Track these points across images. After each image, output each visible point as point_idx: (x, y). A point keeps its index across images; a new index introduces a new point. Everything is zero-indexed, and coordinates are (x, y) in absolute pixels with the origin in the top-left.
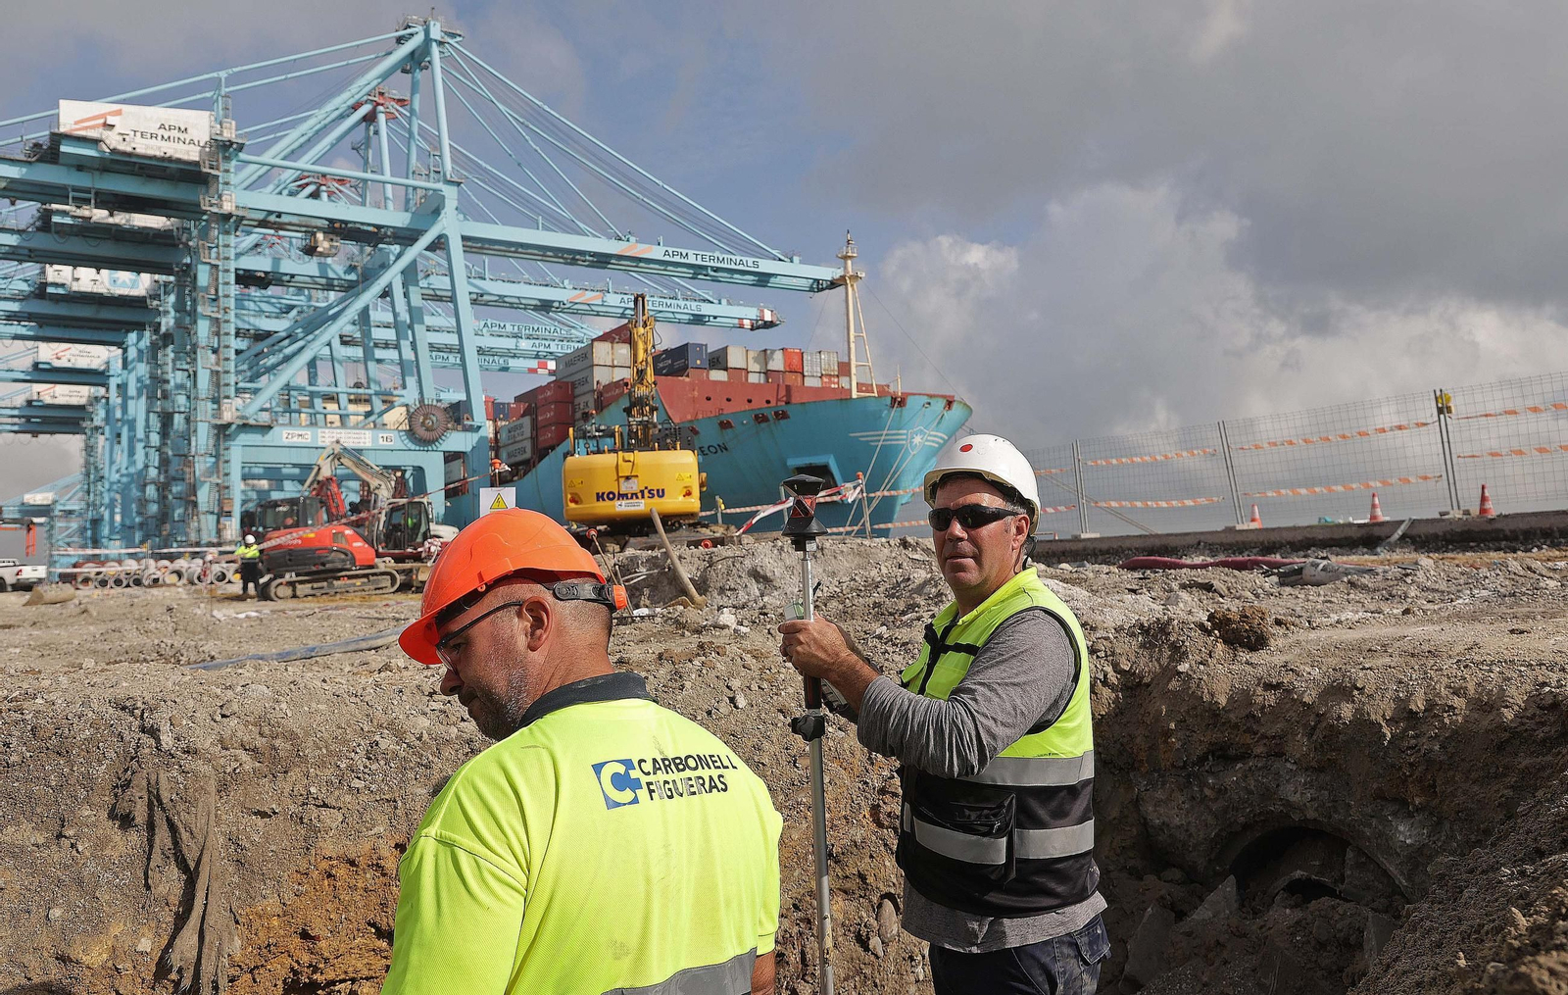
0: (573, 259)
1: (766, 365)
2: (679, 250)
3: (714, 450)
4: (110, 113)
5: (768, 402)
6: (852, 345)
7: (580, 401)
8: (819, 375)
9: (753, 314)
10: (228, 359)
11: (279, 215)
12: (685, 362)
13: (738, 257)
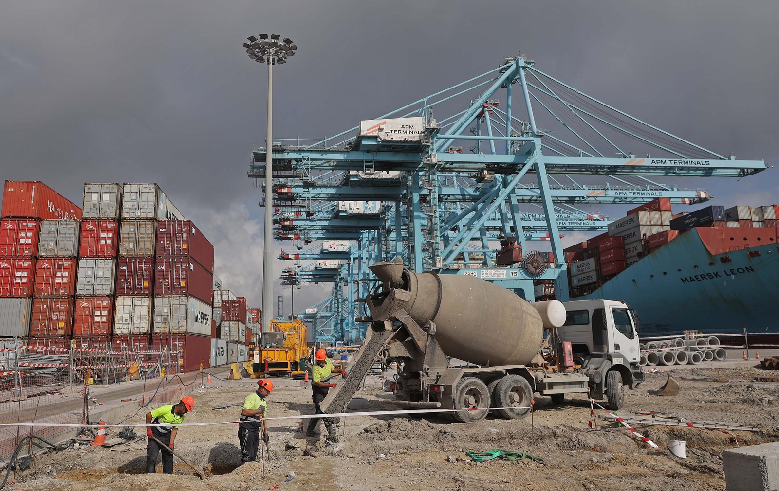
0: (597, 171)
1: (762, 216)
2: (661, 160)
3: (742, 271)
4: (381, 124)
7: (630, 247)
9: (693, 194)
10: (437, 236)
11: (452, 163)
12: (710, 218)
13: (695, 160)
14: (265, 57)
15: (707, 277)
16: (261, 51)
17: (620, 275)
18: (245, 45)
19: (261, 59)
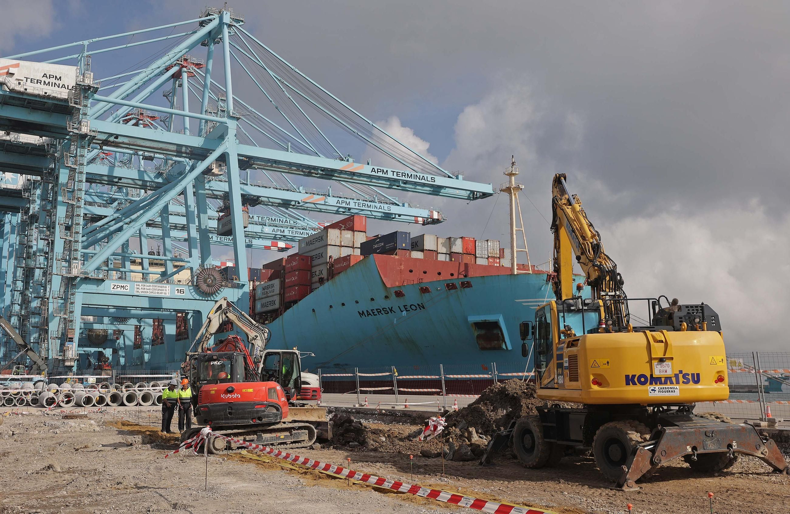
0: (309, 172)
1: (450, 248)
2: (382, 169)
3: (414, 308)
4: (12, 66)
5: (452, 275)
6: (515, 236)
7: (316, 270)
8: (487, 257)
9: (425, 213)
10: (77, 233)
11: (117, 137)
12: (394, 244)
13: (420, 174)
15: (382, 312)
17: (300, 303)
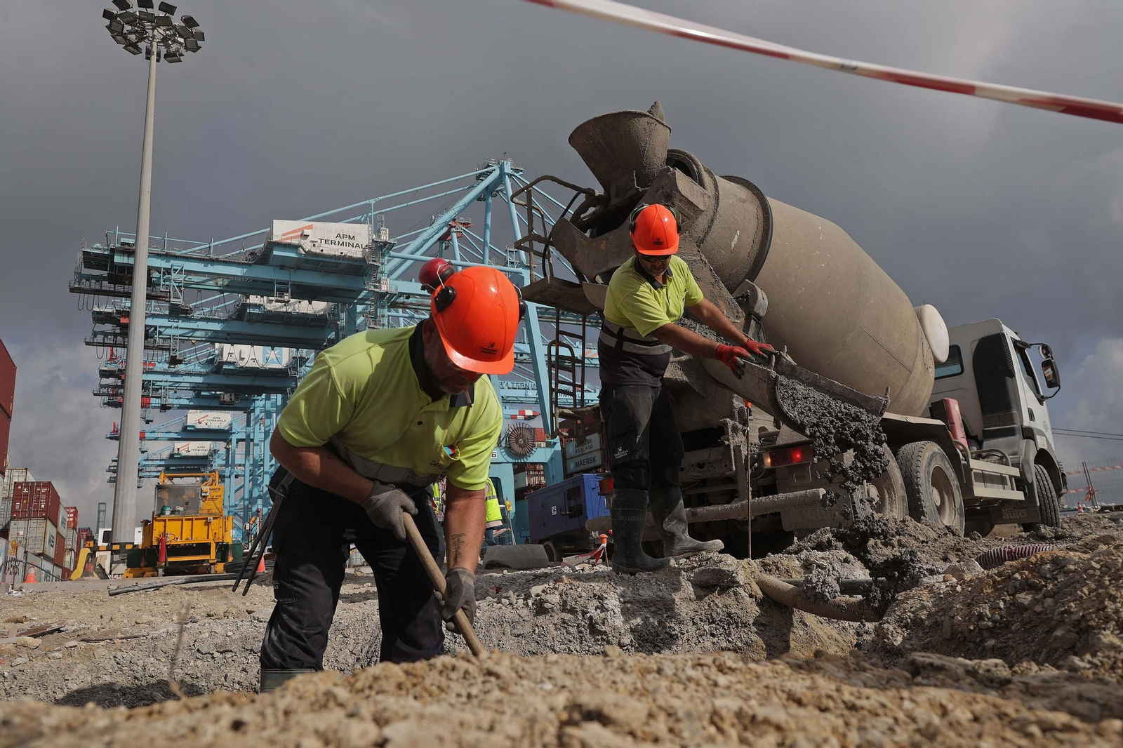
4: (306, 228)
11: (408, 296)
14: (142, 45)
16: (135, 32)
18: (107, 14)
19: (133, 47)
